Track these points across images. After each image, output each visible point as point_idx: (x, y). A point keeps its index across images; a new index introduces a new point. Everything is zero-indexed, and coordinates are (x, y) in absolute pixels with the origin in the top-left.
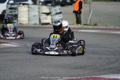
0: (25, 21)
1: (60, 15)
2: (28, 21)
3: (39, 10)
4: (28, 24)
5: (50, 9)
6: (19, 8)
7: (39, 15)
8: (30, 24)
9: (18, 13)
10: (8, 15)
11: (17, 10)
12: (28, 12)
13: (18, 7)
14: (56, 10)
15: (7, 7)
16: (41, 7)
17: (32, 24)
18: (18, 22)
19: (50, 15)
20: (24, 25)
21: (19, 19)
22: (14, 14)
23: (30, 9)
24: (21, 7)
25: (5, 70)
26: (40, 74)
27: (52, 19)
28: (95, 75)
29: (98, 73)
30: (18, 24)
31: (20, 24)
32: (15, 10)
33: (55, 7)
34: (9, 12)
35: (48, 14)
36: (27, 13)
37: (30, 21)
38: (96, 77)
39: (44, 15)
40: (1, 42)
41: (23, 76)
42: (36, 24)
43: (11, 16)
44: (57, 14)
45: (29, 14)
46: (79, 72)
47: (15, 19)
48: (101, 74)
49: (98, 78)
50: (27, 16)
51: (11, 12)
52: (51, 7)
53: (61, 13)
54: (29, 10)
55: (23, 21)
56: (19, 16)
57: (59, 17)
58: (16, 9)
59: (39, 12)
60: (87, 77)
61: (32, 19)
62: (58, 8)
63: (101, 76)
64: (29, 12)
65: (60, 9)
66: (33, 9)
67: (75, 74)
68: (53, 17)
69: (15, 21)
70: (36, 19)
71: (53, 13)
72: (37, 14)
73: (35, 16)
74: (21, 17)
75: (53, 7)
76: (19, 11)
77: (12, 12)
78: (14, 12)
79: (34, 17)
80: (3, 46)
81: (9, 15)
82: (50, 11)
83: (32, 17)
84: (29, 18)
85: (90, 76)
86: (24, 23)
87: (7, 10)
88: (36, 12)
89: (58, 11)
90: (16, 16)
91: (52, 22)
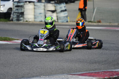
0: (31, 18)
1: (65, 12)
2: (34, 18)
3: (45, 8)
4: (34, 21)
5: (55, 7)
6: (25, 6)
7: (45, 13)
8: (36, 22)
9: (24, 10)
10: (14, 12)
11: (23, 8)
12: (33, 9)
13: (24, 4)
14: (61, 8)
15: (14, 5)
16: (47, 5)
17: (38, 22)
18: (24, 19)
19: (56, 12)
20: (30, 23)
21: (25, 16)
22: (20, 11)
23: (35, 6)
24: (27, 5)
25: (26, 65)
26: (59, 68)
27: (57, 17)
28: (111, 69)
29: (113, 67)
30: (24, 21)
31: (27, 21)
32: (21, 8)
33: (60, 4)
34: (15, 10)
35: (53, 12)
36: (33, 11)
37: (36, 18)
38: (112, 70)
39: (50, 12)
40: (13, 39)
41: (45, 70)
42: (41, 21)
43: (18, 14)
44: (62, 11)
45: (34, 12)
46: (95, 66)
47: (22, 17)
48: (115, 68)
49: (114, 71)
50: (33, 13)
51: (17, 9)
52: (57, 5)
53: (66, 10)
54: (35, 8)
55: (29, 19)
56: (25, 13)
57: (65, 14)
58: (22, 6)
59: (45, 10)
60: (103, 71)
61: (38, 16)
62: (63, 6)
63: (117, 70)
64: (35, 10)
65: (65, 7)
66: (38, 7)
67: (92, 68)
68: (58, 14)
69: (21, 18)
70: (41, 17)
71: (59, 10)
72: (42, 11)
73: (40, 13)
74: (27, 15)
75: (58, 5)
76: (25, 9)
77: (19, 10)
78: (20, 10)
79: (40, 15)
80: (16, 42)
81: (16, 12)
82: (55, 9)
83: (38, 15)
84: (35, 16)
85: (106, 70)
86: (30, 20)
87: (14, 8)
88: (42, 9)
89: (64, 9)
90: (22, 14)
91: (57, 19)
